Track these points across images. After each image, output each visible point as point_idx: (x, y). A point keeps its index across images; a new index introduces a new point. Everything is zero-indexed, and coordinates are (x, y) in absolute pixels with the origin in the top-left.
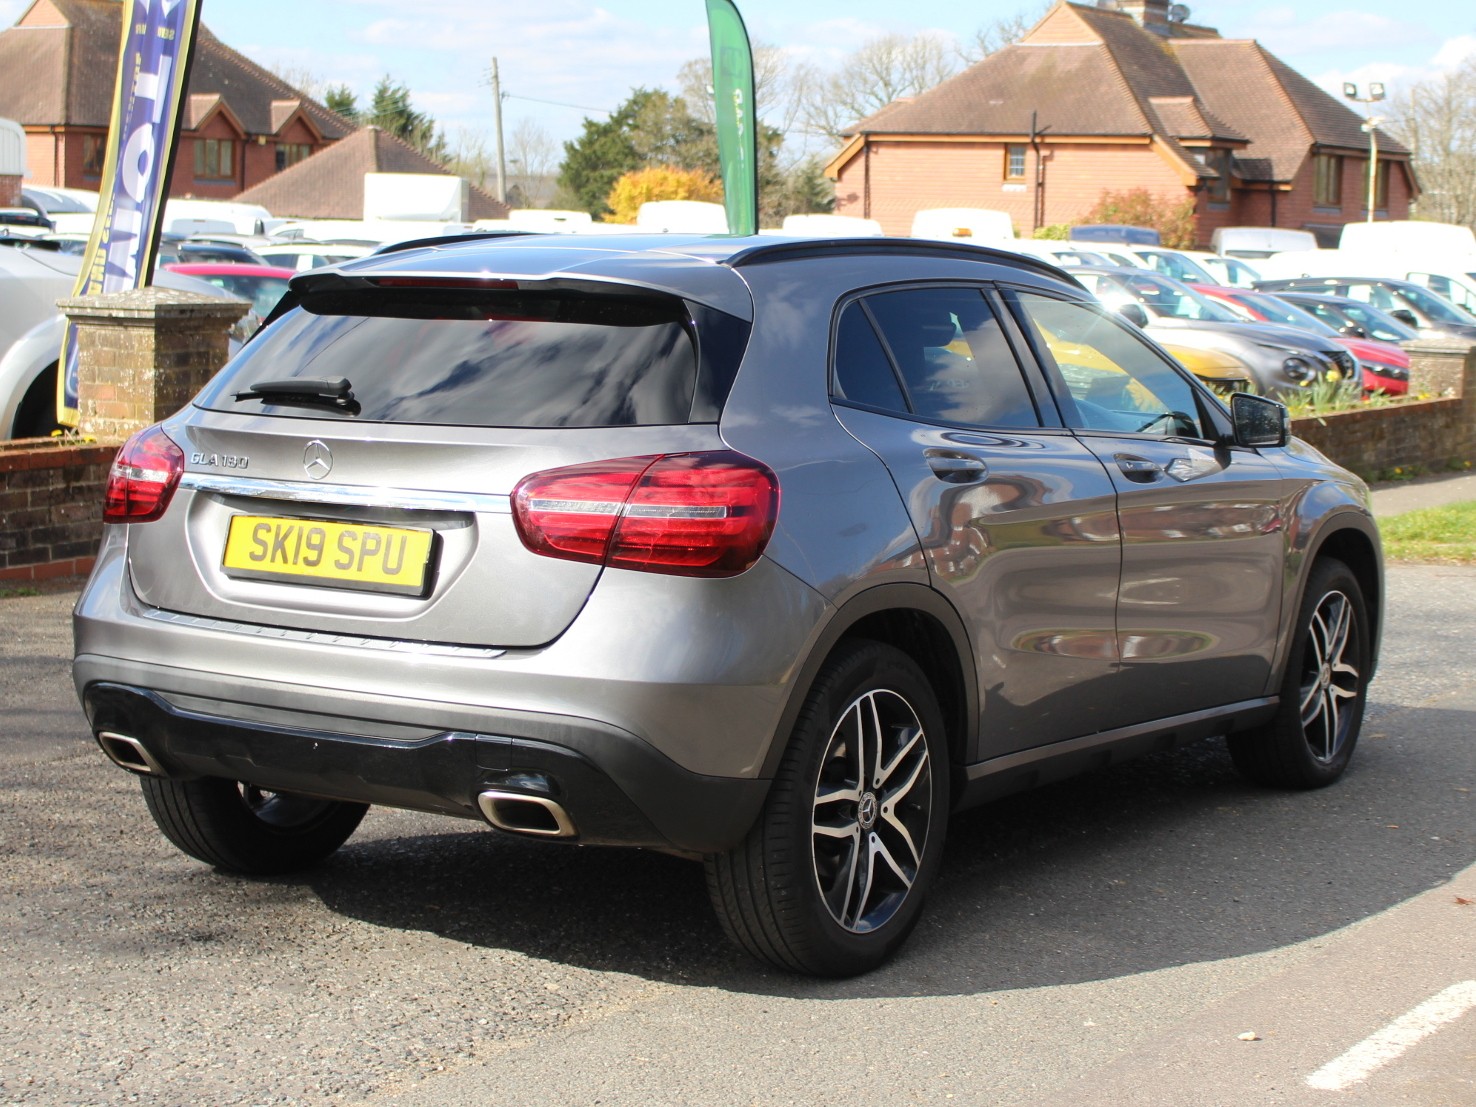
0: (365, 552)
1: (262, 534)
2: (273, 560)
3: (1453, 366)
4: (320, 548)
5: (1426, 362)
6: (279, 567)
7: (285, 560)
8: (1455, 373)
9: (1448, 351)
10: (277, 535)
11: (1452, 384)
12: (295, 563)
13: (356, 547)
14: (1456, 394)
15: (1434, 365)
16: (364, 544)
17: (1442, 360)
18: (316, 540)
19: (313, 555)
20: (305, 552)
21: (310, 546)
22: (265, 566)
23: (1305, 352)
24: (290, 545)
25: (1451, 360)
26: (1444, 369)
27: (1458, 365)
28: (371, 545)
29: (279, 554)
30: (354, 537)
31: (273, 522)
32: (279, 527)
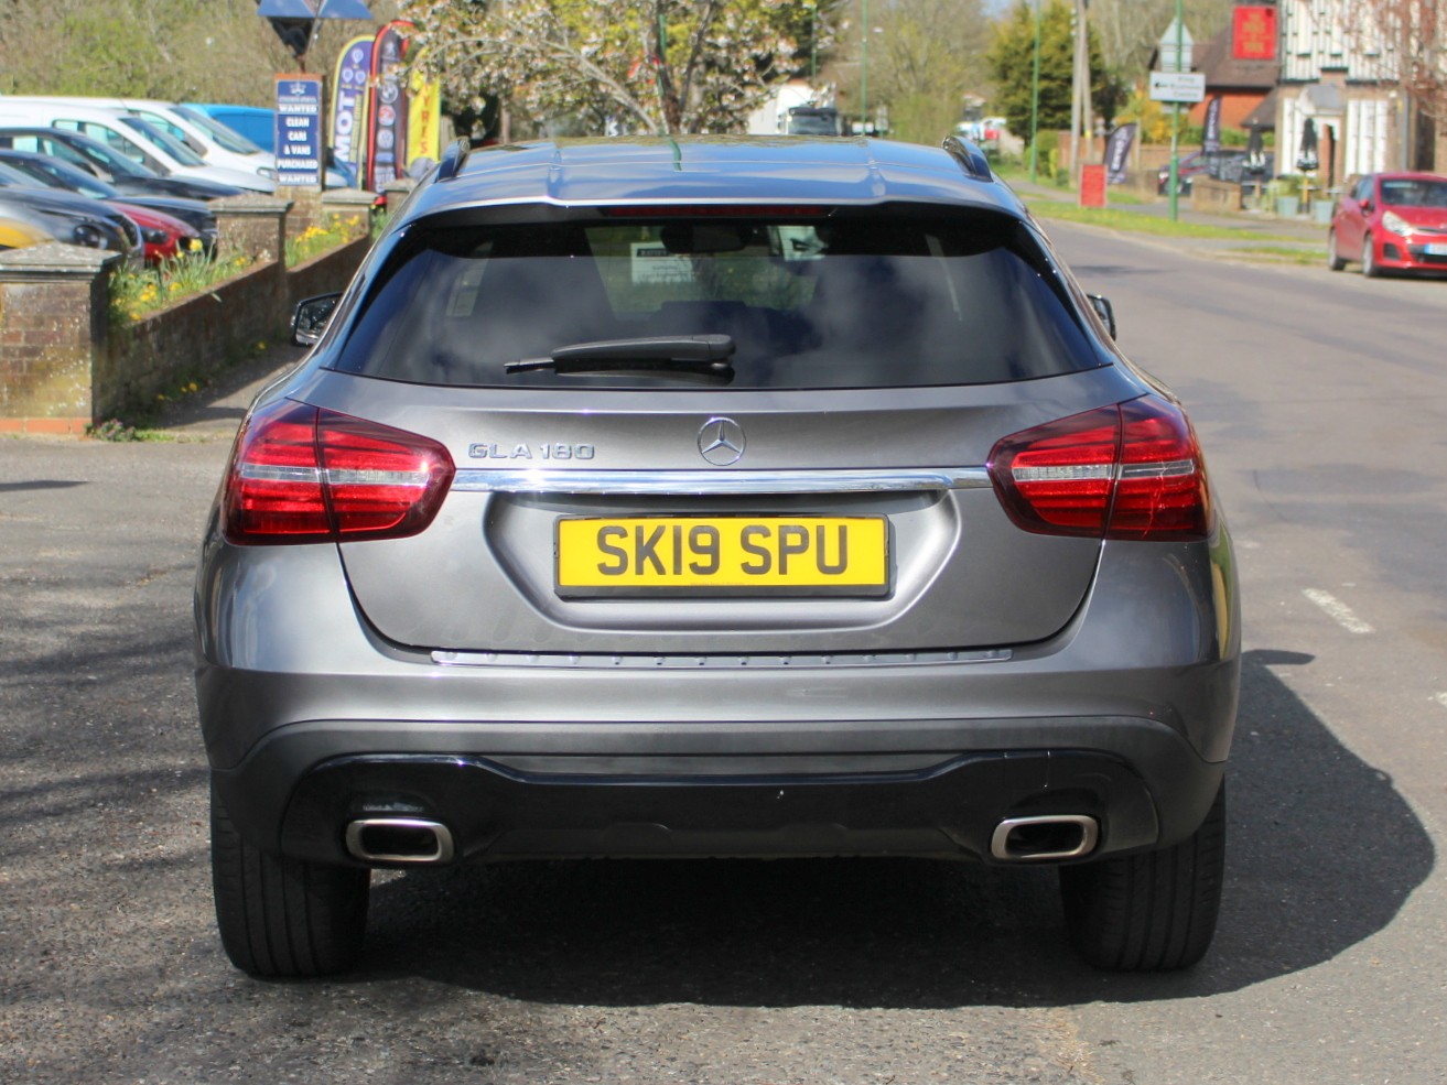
0: (785, 550)
1: (612, 540)
2: (640, 571)
3: (266, 226)
4: (714, 550)
5: (237, 223)
6: (650, 578)
7: (660, 570)
8: (270, 234)
9: (262, 210)
10: (639, 539)
11: (268, 247)
12: (677, 570)
13: (772, 545)
14: (273, 257)
15: (245, 226)
16: (782, 540)
17: (253, 220)
18: (704, 540)
19: (705, 560)
20: (688, 557)
21: (696, 549)
22: (629, 579)
23: (92, 217)
24: (664, 550)
25: (264, 220)
26: (258, 230)
27: (272, 225)
28: (794, 540)
29: (648, 563)
30: (766, 533)
31: (630, 525)
32: (639, 531)
